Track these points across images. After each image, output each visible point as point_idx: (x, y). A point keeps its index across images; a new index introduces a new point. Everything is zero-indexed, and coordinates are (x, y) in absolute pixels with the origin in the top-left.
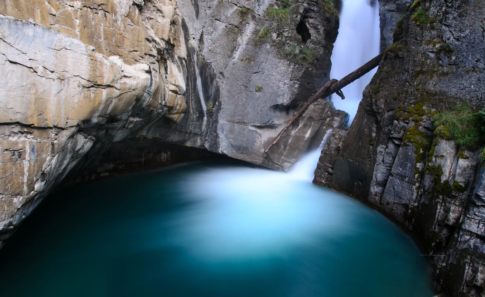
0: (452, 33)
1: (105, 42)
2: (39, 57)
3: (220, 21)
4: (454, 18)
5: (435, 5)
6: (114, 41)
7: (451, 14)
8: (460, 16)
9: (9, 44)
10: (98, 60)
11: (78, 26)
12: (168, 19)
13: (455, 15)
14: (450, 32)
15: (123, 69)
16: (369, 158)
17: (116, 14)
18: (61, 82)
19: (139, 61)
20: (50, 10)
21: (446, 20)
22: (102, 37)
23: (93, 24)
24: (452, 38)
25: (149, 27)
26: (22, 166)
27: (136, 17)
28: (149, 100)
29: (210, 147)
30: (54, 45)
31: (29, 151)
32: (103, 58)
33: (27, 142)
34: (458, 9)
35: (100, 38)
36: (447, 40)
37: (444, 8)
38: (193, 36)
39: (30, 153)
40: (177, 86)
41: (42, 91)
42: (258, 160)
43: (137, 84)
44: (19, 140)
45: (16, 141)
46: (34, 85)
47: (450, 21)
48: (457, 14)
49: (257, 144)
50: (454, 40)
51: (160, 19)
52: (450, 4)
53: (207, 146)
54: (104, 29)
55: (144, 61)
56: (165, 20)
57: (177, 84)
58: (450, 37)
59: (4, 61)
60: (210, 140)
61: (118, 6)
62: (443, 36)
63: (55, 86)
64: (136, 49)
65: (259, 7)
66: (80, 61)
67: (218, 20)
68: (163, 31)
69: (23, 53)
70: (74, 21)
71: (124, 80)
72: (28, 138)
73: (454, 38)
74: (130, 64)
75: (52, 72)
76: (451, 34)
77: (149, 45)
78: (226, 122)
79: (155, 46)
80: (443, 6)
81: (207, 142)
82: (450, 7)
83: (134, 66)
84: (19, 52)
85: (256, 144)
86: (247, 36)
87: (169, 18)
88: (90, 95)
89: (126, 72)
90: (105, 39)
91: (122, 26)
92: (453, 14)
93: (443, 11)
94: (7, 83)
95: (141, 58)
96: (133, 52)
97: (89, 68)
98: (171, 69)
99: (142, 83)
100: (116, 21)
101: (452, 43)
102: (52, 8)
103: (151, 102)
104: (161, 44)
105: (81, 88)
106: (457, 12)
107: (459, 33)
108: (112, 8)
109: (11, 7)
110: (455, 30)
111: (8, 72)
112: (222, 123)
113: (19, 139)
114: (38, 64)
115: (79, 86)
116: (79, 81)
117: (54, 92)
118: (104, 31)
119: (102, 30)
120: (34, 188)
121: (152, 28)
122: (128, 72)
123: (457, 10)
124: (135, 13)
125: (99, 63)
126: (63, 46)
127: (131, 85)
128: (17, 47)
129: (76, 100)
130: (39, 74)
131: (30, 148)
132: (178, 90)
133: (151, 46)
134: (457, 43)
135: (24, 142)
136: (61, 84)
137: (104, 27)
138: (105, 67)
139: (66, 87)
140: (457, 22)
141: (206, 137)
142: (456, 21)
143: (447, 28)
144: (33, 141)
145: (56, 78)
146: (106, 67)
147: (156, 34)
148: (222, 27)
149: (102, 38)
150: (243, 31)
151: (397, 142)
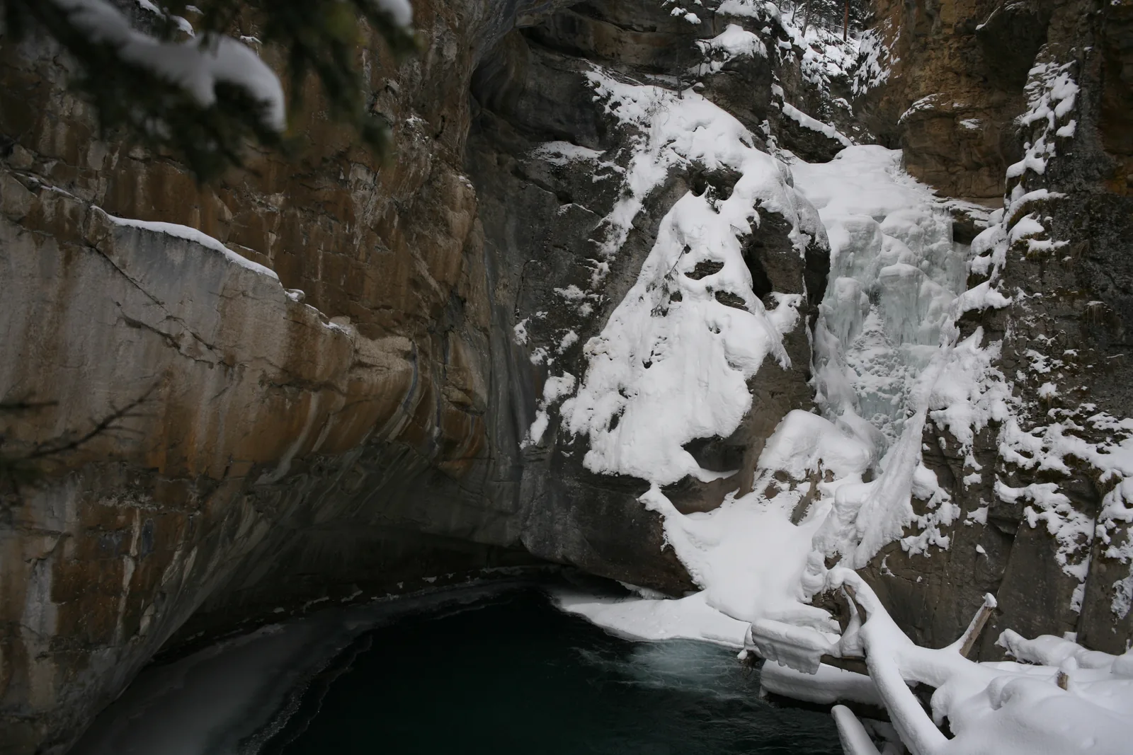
0: (1110, 275)
1: (324, 285)
2: (188, 313)
3: (565, 249)
4: (1112, 245)
5: (1065, 216)
6: (342, 284)
7: (1104, 236)
8: (1123, 241)
9: (131, 281)
10: (308, 324)
11: (272, 248)
12: (459, 239)
13: (1113, 237)
14: (1106, 273)
15: (357, 346)
16: (937, 569)
17: (352, 222)
18: (226, 371)
19: (393, 329)
20: (221, 212)
21: (1093, 249)
22: (320, 273)
23: (304, 243)
24: (1111, 288)
25: (418, 256)
26: (119, 569)
27: (393, 232)
28: (405, 424)
29: (535, 546)
30: (221, 285)
31: (137, 535)
32: (319, 321)
33: (138, 511)
34: (1117, 225)
35: (316, 275)
36: (1100, 292)
37: (1085, 224)
38: (505, 281)
39: (139, 538)
40: (467, 392)
41: (184, 391)
42: (656, 579)
43: (385, 383)
44: (121, 505)
45: (114, 507)
46: (169, 374)
47: (1102, 251)
48: (1116, 234)
49: (654, 537)
50: (1115, 291)
51: (441, 240)
52: (1099, 215)
53: (528, 543)
54: (324, 255)
55: (403, 330)
56: (452, 242)
57: (468, 387)
58: (1107, 285)
59: (116, 318)
60: (535, 529)
61: (359, 206)
62: (1090, 281)
63: (212, 378)
64: (388, 301)
65: (654, 221)
66: (271, 324)
67: (561, 247)
68: (447, 264)
69: (158, 303)
70: (265, 237)
71: (360, 373)
72: (140, 502)
73: (1117, 288)
74: (372, 337)
75: (210, 347)
76: (1107, 277)
77: (415, 293)
78: (576, 484)
79: (428, 297)
80: (1082, 219)
81: (527, 534)
82: (1098, 221)
83: (379, 341)
84: (149, 300)
85: (650, 538)
86: (625, 284)
87: (462, 238)
88: (284, 404)
89: (364, 353)
90: (324, 279)
91: (363, 249)
92: (1107, 235)
93: (1083, 228)
94: (114, 370)
95: (396, 324)
96: (381, 310)
97: (288, 340)
98: (456, 352)
99: (395, 380)
100: (350, 238)
101: (1112, 297)
102: (226, 208)
103: (409, 426)
104: (441, 294)
105: (265, 387)
106: (1116, 232)
107: (1127, 276)
108: (346, 211)
109: (143, 203)
110: (1115, 270)
111: (120, 345)
112: (568, 485)
113: (119, 503)
114: (183, 329)
115: (262, 383)
116: (264, 371)
117: (209, 392)
118: (325, 259)
119: (321, 257)
120: (138, 628)
121: (425, 259)
122: (368, 353)
123: (1115, 227)
124: (392, 221)
125: (310, 330)
126: (240, 288)
127: (372, 385)
128: (146, 289)
129: (252, 416)
130: (183, 350)
131: (140, 527)
132: (469, 401)
133: (420, 297)
134: (1123, 297)
135: (131, 510)
136: (225, 376)
137: (326, 250)
138: (321, 340)
139: (235, 383)
140: (1119, 253)
141: (526, 519)
142: (1117, 250)
143: (1097, 266)
144: (150, 509)
145: (215, 361)
146: (325, 340)
147: (432, 271)
148: (568, 262)
149: (320, 276)
150: (618, 273)
151: (1004, 530)
